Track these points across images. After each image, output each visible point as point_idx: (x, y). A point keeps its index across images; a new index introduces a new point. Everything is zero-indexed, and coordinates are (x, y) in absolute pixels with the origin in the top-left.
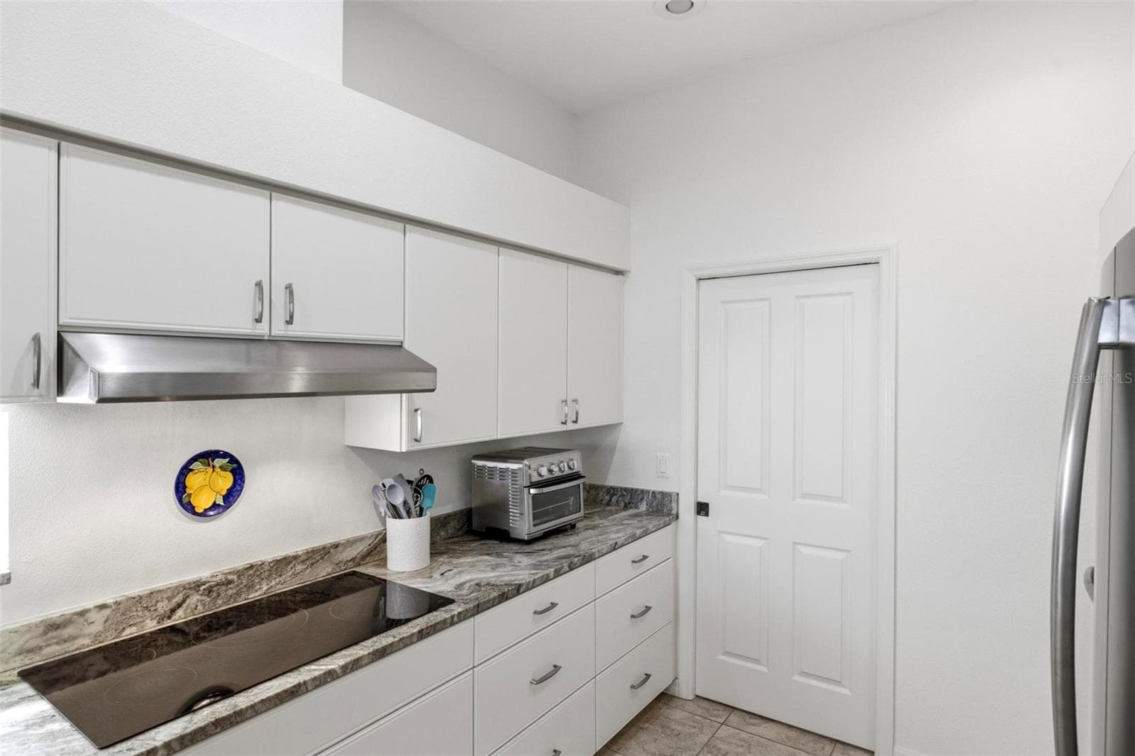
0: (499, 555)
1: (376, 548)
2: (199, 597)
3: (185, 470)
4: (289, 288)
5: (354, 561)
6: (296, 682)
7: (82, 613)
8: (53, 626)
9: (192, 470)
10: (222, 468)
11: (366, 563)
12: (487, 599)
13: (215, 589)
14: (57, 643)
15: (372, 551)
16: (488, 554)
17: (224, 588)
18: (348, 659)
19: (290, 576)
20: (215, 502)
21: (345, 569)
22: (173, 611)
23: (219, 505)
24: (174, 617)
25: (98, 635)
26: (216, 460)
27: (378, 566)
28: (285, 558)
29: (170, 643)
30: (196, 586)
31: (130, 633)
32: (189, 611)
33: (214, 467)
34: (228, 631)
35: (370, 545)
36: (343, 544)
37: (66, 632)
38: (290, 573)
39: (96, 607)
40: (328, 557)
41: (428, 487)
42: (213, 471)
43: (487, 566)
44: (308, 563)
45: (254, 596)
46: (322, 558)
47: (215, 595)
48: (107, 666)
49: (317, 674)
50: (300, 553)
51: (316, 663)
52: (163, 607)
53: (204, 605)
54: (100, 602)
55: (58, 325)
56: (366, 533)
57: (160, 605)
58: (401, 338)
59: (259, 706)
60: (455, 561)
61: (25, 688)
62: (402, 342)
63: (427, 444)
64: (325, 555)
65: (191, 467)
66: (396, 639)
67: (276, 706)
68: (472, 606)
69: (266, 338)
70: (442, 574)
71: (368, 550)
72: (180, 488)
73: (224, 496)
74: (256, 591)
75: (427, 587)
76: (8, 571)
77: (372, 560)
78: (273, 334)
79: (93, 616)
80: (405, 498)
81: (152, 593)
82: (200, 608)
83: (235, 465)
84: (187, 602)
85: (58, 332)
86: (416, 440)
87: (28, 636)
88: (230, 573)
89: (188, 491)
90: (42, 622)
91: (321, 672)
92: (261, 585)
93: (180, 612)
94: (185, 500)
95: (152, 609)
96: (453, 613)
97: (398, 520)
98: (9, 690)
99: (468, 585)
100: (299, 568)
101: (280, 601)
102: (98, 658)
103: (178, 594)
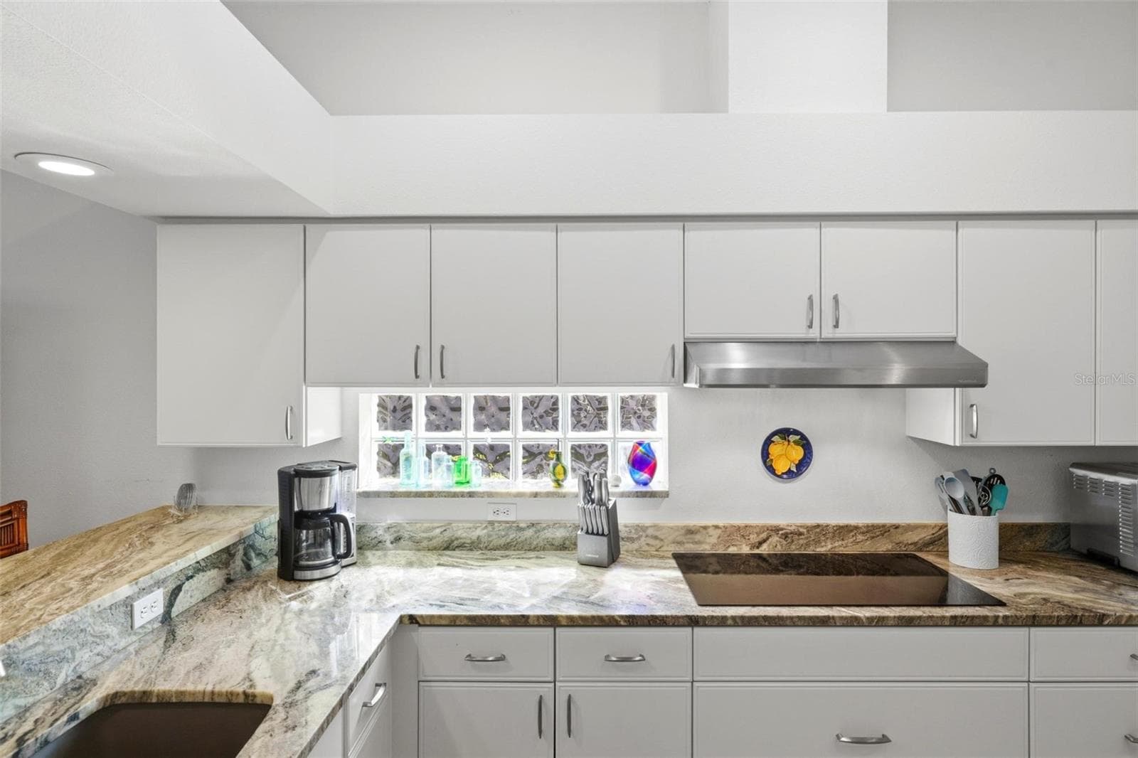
0: (1095, 580)
1: (940, 539)
2: (778, 539)
3: (768, 442)
4: (836, 298)
5: (915, 546)
6: (826, 614)
7: (705, 528)
8: (690, 531)
9: (773, 442)
10: (795, 442)
11: (929, 551)
12: (1047, 614)
13: (790, 536)
14: (692, 543)
15: (935, 541)
16: (1080, 577)
17: (796, 537)
18: (874, 614)
19: (852, 543)
20: (790, 469)
21: (906, 551)
22: (761, 543)
23: (793, 472)
24: (760, 549)
25: (714, 545)
26: (791, 436)
27: (940, 556)
28: (847, 526)
29: (758, 566)
30: (776, 530)
31: (732, 550)
32: (771, 547)
33: (789, 441)
34: (800, 572)
35: (933, 534)
36: (903, 526)
37: (698, 537)
38: (852, 540)
39: (713, 526)
40: (888, 535)
41: (998, 488)
42: (789, 444)
43: (1069, 587)
44: (868, 536)
45: (821, 550)
46: (883, 535)
47: (789, 540)
48: (718, 568)
49: (844, 614)
50: (860, 525)
51: (847, 608)
52: (754, 538)
53: (782, 545)
54: (715, 523)
55: (684, 338)
56: (929, 522)
57: (751, 536)
58: (954, 334)
59: (797, 620)
60: (1030, 572)
61: (673, 563)
62: (955, 338)
63: (986, 440)
64: (886, 532)
65: (772, 439)
66: (924, 615)
67: (808, 626)
68: (1025, 614)
69: (818, 340)
70: (1008, 580)
71: (931, 539)
72: (765, 454)
73: (796, 465)
74: (822, 547)
75: (981, 586)
76: (667, 490)
77: (935, 550)
78: (823, 337)
79: (711, 531)
80: (966, 493)
81: (746, 526)
82: (779, 547)
83: (805, 442)
84: (770, 539)
85: (685, 343)
86: (972, 436)
87: (677, 533)
88: (801, 526)
89: (771, 457)
90: (684, 526)
91: (850, 615)
92: (826, 543)
93: (765, 546)
94: (768, 464)
95: (747, 538)
96: (997, 614)
97: (958, 515)
98: (666, 561)
99: (1032, 596)
100: (860, 537)
101: (843, 561)
102: (713, 560)
103: (763, 532)
